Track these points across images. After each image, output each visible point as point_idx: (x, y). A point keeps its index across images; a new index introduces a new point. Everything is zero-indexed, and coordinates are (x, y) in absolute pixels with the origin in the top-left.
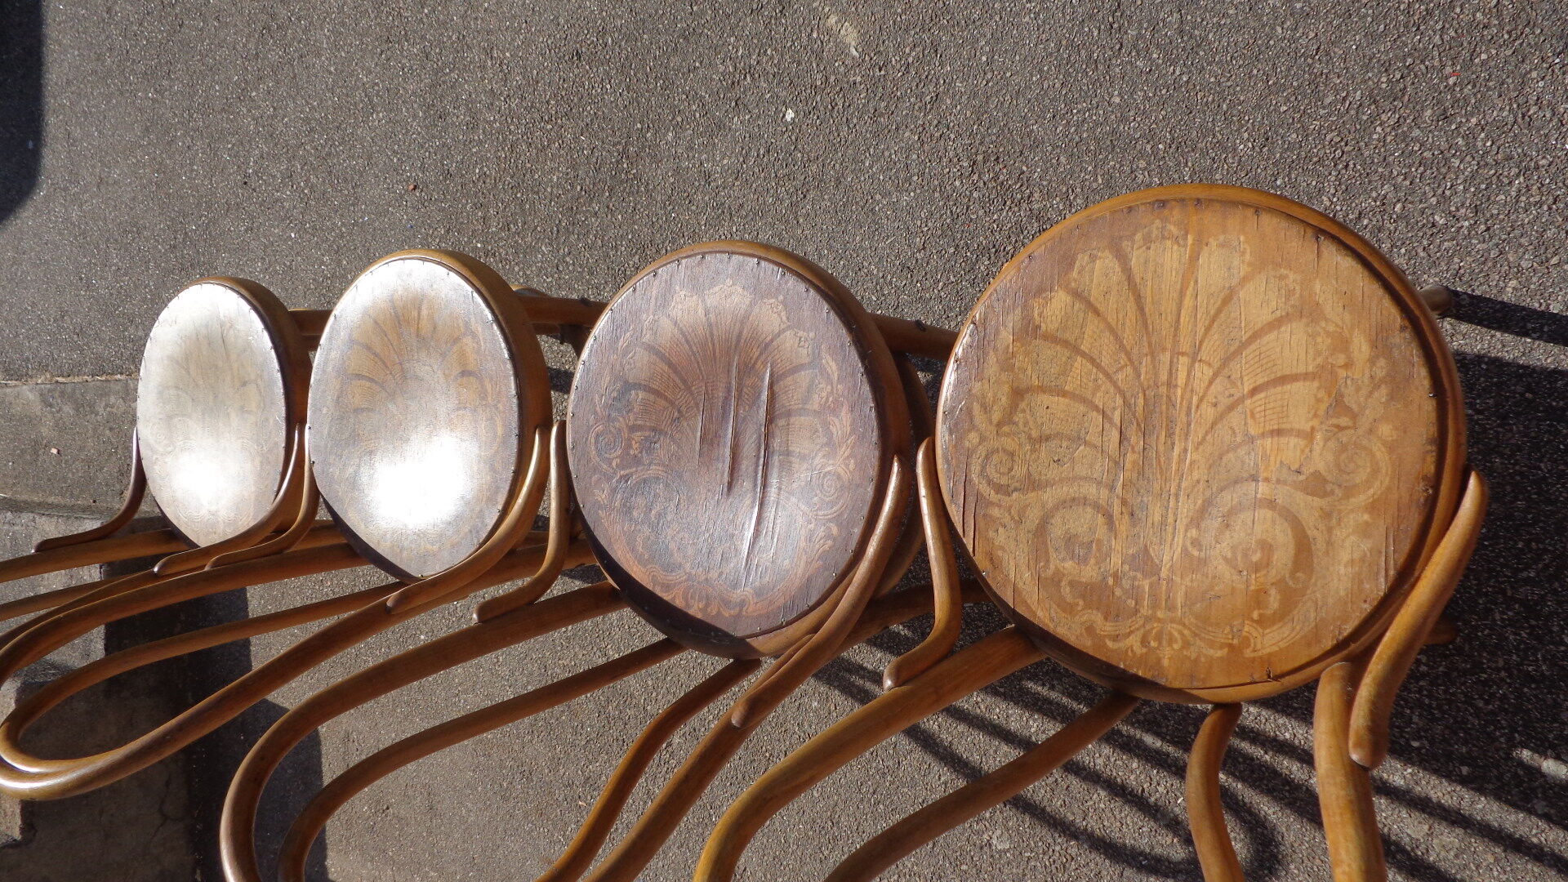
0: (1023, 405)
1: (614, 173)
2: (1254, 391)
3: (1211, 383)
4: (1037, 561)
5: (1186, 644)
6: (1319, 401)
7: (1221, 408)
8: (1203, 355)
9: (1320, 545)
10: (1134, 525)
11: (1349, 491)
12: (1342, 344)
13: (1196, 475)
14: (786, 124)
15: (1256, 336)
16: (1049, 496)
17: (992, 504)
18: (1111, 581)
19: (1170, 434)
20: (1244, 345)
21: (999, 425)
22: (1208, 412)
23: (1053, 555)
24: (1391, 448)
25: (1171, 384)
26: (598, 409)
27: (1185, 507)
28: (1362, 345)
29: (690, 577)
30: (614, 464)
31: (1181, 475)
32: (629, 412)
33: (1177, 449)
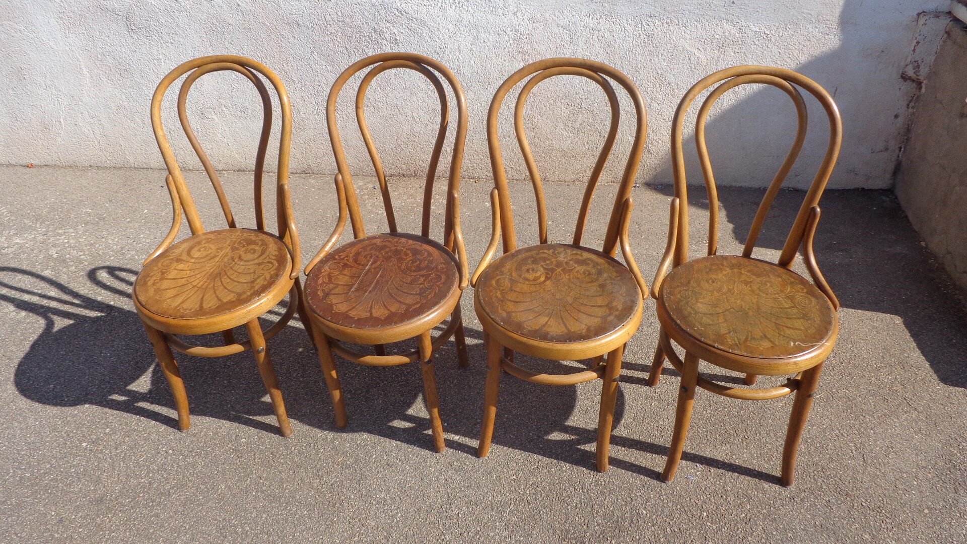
0: (253, 280)
4: (266, 248)
6: (167, 275)
8: (192, 286)
9: (185, 251)
10: (233, 256)
11: (172, 259)
12: (154, 284)
13: (210, 265)
15: (175, 288)
16: (256, 261)
17: (274, 259)
18: (246, 245)
19: (212, 273)
20: (179, 286)
21: (261, 276)
22: (198, 276)
23: (260, 250)
24: (157, 266)
25: (206, 282)
26: (437, 288)
27: (217, 259)
28: (149, 283)
29: (404, 248)
30: (434, 275)
31: (214, 265)
32: (421, 288)
33: (212, 270)
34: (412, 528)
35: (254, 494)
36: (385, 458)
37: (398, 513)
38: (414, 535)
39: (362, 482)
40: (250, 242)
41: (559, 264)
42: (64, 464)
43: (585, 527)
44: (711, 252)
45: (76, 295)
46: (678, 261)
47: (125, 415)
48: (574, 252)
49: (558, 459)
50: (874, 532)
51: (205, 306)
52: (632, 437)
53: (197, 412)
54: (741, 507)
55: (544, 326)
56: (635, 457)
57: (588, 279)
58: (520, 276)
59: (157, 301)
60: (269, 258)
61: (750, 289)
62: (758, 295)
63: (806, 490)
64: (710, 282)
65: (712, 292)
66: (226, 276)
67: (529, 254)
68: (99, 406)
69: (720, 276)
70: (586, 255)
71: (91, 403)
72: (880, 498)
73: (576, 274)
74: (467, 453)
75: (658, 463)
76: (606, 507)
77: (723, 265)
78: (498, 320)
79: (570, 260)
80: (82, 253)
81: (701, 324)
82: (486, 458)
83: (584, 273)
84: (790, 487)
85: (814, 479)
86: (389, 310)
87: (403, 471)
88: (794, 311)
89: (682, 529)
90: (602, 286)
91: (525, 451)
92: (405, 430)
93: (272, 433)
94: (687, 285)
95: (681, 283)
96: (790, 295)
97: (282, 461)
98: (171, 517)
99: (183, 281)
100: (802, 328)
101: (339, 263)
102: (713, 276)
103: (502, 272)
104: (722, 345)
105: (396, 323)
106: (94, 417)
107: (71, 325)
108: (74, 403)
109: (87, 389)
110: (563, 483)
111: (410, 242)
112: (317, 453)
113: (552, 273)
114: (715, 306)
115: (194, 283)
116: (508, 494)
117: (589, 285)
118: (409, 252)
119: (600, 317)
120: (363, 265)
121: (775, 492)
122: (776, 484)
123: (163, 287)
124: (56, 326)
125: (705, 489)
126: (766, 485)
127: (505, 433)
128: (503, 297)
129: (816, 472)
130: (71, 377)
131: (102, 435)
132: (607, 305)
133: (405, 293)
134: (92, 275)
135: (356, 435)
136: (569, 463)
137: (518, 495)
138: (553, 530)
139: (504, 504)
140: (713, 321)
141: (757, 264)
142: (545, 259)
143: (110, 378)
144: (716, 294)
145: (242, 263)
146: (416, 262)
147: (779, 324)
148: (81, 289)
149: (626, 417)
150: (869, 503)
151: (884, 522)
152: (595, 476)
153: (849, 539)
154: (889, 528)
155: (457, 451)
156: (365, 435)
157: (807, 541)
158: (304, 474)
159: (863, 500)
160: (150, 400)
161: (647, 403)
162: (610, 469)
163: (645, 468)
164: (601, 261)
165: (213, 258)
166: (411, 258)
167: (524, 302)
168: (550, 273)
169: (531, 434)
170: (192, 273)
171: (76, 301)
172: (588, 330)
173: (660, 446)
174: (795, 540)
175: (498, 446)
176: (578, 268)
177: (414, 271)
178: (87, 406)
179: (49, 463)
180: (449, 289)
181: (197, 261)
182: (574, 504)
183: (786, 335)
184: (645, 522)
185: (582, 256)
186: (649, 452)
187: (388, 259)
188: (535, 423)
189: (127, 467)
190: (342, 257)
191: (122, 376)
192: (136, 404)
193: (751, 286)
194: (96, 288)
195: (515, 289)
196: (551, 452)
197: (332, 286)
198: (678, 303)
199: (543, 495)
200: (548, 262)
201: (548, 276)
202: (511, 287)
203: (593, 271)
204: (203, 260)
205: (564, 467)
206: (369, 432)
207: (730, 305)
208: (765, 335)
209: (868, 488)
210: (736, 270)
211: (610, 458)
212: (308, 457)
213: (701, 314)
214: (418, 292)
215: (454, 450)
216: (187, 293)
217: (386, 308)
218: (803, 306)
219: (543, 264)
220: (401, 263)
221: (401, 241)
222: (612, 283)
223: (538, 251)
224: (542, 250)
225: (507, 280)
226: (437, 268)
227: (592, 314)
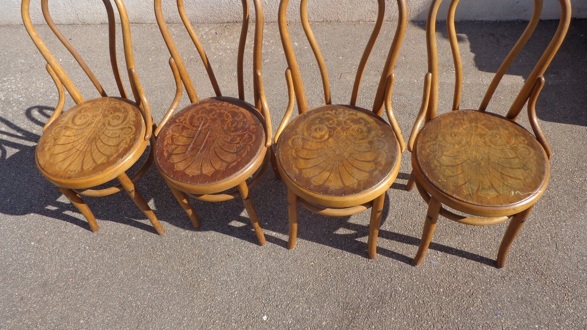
0: (118, 143)
1: (357, 314)
2: (69, 143)
4: (127, 115)
6: (58, 141)
8: (76, 150)
9: (70, 119)
10: (104, 123)
11: (61, 127)
12: (49, 149)
13: (88, 131)
14: (267, 315)
15: (64, 152)
16: (120, 127)
17: (133, 125)
18: (113, 113)
19: (90, 137)
20: (67, 151)
21: (124, 140)
22: (80, 141)
23: (123, 117)
24: (51, 133)
25: (85, 146)
26: (249, 147)
27: (93, 125)
28: (46, 149)
29: (226, 110)
30: (247, 135)
31: (91, 131)
32: (238, 147)
33: (90, 135)
34: (245, 302)
35: (142, 278)
36: (226, 250)
37: (235, 291)
38: (246, 307)
39: (211, 268)
40: (116, 110)
41: (339, 124)
42: (21, 258)
43: (359, 300)
44: (455, 108)
45: (19, 129)
46: (429, 118)
47: (57, 221)
48: (351, 112)
49: (342, 249)
50: (559, 303)
51: (85, 168)
52: (393, 231)
53: (103, 217)
54: (467, 284)
55: (326, 181)
56: (395, 247)
57: (360, 136)
58: (310, 135)
59: (51, 164)
60: (130, 124)
61: (483, 141)
62: (490, 146)
63: (514, 271)
64: (453, 135)
65: (454, 144)
66: (99, 141)
67: (317, 115)
68: (40, 214)
69: (461, 129)
70: (360, 115)
71: (35, 212)
72: (566, 277)
73: (352, 132)
74: (281, 246)
75: (411, 251)
76: (374, 286)
77: (463, 120)
78: (292, 177)
79: (348, 120)
80: (20, 96)
81: (444, 176)
82: (294, 249)
83: (357, 130)
84: (502, 269)
85: (520, 262)
86: (214, 168)
87: (238, 260)
88: (517, 161)
89: (425, 301)
90: (371, 143)
91: (320, 243)
92: (239, 228)
93: (152, 232)
94: (435, 140)
95: (430, 138)
96: (514, 146)
97: (159, 253)
98: (90, 296)
99: (69, 146)
100: (522, 178)
101: (179, 126)
102: (456, 130)
103: (296, 132)
104: (458, 196)
105: (219, 180)
106: (37, 223)
107: (17, 153)
108: (24, 213)
109: (31, 202)
110: (345, 268)
111: (230, 105)
112: (182, 247)
113: (334, 131)
114: (455, 157)
115: (77, 148)
116: (308, 277)
117: (361, 141)
118: (229, 114)
119: (369, 172)
120: (196, 127)
121: (491, 272)
122: (492, 266)
123: (56, 152)
124: (7, 154)
125: (443, 271)
126: (485, 267)
127: (307, 229)
128: (297, 155)
129: (521, 257)
130: (20, 192)
131: (43, 236)
132: (374, 161)
133: (226, 151)
134: (28, 113)
135: (207, 233)
136: (349, 252)
137: (315, 277)
138: (338, 303)
139: (305, 284)
140: (453, 173)
141: (490, 119)
142: (328, 119)
143: (45, 193)
144: (457, 146)
145: (110, 128)
146: (234, 123)
147: (504, 174)
148: (22, 124)
149: (390, 215)
150: (557, 280)
151: (567, 295)
152: (367, 262)
153: (541, 308)
154: (570, 299)
155: (274, 244)
156: (213, 233)
157: (511, 310)
158: (174, 263)
159: (553, 278)
160: (72, 209)
161: (405, 204)
162: (377, 256)
163: (402, 255)
164: (370, 120)
165: (89, 125)
166: (231, 120)
167: (312, 158)
168: (332, 132)
169: (324, 230)
170: (76, 139)
171: (19, 134)
172: (359, 184)
173: (413, 238)
174: (503, 309)
175: (302, 240)
176: (354, 127)
177: (233, 132)
178: (32, 214)
179: (11, 257)
180: (258, 148)
181: (79, 128)
182: (353, 284)
183: (509, 185)
184: (400, 297)
185: (356, 115)
186: (405, 242)
187: (214, 120)
188: (327, 222)
189: (61, 259)
190: (181, 120)
191: (53, 191)
192: (63, 213)
193: (484, 138)
194: (31, 123)
195: (306, 147)
196: (337, 243)
197: (174, 146)
198: (428, 156)
199: (331, 277)
200: (331, 122)
201: (331, 134)
202: (303, 146)
203: (365, 129)
204: (83, 127)
205: (346, 255)
206: (216, 230)
207: (467, 156)
208: (492, 185)
209: (557, 269)
210: (473, 124)
211: (378, 248)
212: (176, 250)
213: (444, 166)
214: (235, 151)
215: (272, 244)
216: (72, 156)
217: (212, 165)
218: (524, 157)
219: (327, 123)
220: (224, 125)
221: (224, 105)
222: (378, 140)
223: (324, 112)
224: (327, 111)
225: (300, 139)
226: (249, 129)
227: (362, 169)
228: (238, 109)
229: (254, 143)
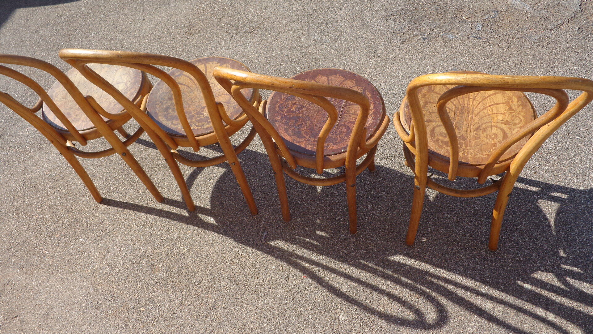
0: (428, 105)
2: (490, 106)
3: (478, 104)
5: (475, 154)
6: (506, 108)
7: (481, 109)
8: (476, 99)
9: (509, 134)
10: (459, 131)
11: (515, 124)
13: (475, 121)
15: (490, 96)
19: (468, 114)
22: (478, 110)
23: (436, 135)
25: (468, 104)
26: (282, 98)
27: (473, 128)
28: (515, 99)
29: (308, 140)
30: (284, 112)
31: (471, 121)
32: (294, 100)
33: (470, 117)
41: (191, 117)
48: (176, 126)
66: (453, 110)
111: (303, 145)
118: (304, 135)
119: (183, 75)
120: (342, 125)
146: (298, 125)
164: (161, 118)
165: (478, 127)
166: (303, 129)
168: (200, 111)
170: (485, 111)
177: (300, 117)
178: (582, 188)
181: (490, 124)
185: (172, 123)
192: (540, 189)
200: (198, 119)
201: (202, 109)
203: (170, 111)
204: (485, 125)
219: (203, 118)
220: (310, 125)
221: (311, 147)
222: (164, 100)
223: (201, 128)
224: (198, 129)
225: (232, 102)
226: (282, 117)
227: (187, 78)
228: (294, 140)
229: (277, 102)
